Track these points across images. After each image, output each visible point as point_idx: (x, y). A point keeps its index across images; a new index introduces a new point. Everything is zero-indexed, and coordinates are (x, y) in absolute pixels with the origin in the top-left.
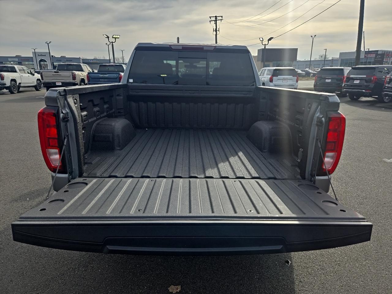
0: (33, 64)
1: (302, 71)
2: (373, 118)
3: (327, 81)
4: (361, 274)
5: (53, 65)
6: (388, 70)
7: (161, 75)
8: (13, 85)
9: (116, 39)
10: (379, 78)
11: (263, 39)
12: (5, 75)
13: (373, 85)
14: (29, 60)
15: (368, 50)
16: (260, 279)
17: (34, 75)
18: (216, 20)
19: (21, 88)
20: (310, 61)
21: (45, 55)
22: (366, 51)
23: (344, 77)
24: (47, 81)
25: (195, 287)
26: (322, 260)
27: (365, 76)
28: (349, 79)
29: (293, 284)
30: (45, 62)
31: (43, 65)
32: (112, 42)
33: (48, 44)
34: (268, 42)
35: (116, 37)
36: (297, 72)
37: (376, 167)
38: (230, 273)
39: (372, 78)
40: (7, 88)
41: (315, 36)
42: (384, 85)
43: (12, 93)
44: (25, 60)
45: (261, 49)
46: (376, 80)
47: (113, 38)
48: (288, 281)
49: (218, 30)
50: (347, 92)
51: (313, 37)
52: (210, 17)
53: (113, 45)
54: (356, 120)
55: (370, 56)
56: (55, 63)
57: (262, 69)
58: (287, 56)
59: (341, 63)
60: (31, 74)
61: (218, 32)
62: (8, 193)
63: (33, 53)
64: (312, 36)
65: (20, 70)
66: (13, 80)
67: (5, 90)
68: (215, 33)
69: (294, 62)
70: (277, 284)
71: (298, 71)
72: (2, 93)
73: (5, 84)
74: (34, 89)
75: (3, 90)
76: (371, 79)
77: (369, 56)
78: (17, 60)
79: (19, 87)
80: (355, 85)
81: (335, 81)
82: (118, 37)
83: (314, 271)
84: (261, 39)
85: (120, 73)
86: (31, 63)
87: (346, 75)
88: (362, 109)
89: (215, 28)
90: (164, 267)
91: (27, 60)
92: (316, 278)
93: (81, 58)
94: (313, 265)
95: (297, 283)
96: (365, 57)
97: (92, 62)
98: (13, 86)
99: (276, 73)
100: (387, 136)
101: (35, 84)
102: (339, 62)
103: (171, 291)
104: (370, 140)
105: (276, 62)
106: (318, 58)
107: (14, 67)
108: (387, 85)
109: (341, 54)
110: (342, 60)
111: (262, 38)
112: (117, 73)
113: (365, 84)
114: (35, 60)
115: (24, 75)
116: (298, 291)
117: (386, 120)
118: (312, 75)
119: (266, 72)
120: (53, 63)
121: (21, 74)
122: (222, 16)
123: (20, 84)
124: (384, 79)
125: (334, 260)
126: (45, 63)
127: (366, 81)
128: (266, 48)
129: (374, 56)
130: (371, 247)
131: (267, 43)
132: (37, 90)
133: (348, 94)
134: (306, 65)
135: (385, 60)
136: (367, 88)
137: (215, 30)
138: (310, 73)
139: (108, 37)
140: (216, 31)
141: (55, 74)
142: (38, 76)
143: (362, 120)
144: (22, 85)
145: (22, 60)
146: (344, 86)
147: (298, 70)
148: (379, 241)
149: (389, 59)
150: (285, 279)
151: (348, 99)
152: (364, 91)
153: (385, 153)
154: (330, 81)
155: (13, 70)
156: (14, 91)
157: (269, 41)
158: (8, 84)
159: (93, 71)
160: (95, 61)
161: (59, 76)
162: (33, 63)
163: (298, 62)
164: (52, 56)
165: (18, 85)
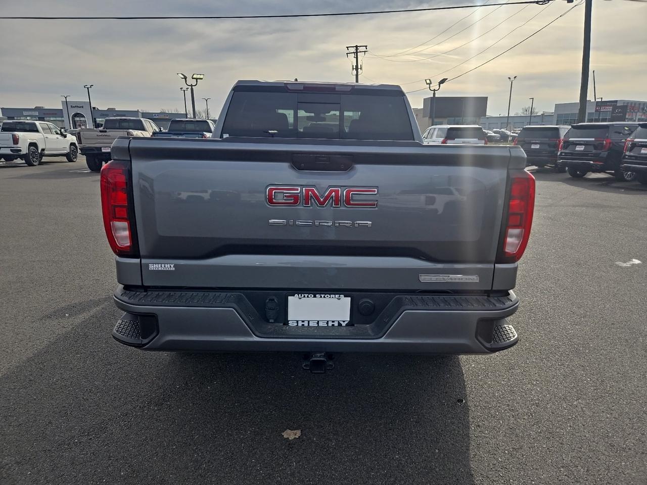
0: (63, 121)
1: (495, 132)
2: (605, 204)
3: (533, 147)
4: (570, 417)
5: (95, 122)
6: (629, 130)
7: (270, 131)
8: (33, 152)
9: (198, 80)
10: (616, 143)
11: (432, 81)
12: (20, 136)
13: (606, 153)
14: (56, 114)
15: (600, 100)
16: (419, 422)
17: (65, 136)
18: (357, 52)
19: (43, 158)
20: (508, 117)
21: (83, 107)
22: (597, 102)
23: (560, 141)
24: (87, 145)
25: (322, 432)
26: (512, 398)
27: (593, 139)
28: (567, 144)
29: (467, 429)
30: (82, 117)
31: (79, 122)
32: (192, 86)
33: (88, 88)
34: (439, 86)
35: (198, 76)
36: (486, 134)
37: (604, 274)
38: (374, 415)
39: (605, 142)
40: (22, 157)
41: (515, 77)
42: (622, 153)
43: (30, 164)
44: (50, 114)
45: (429, 98)
46: (611, 145)
47: (193, 78)
48: (460, 425)
49: (359, 67)
50: (564, 164)
51: (512, 79)
52: (347, 47)
53: (192, 90)
54: (579, 206)
55: (605, 110)
56: (97, 120)
57: (430, 128)
58: (470, 109)
59: (557, 120)
60: (62, 134)
61: (359, 70)
62: (37, 306)
63: (62, 103)
64: (509, 78)
65: (43, 129)
66: (33, 145)
67: (19, 161)
68: (355, 72)
69: (481, 119)
70: (444, 429)
71: (488, 133)
72: (13, 165)
73: (20, 150)
74: (65, 159)
75: (15, 160)
76: (603, 143)
77: (603, 110)
78: (37, 113)
79: (42, 155)
80: (578, 154)
81: (546, 147)
82: (202, 77)
83: (499, 413)
84: (428, 82)
85: (205, 133)
86: (60, 119)
87: (562, 137)
88: (589, 191)
89: (355, 64)
90: (276, 406)
91: (53, 114)
92: (501, 422)
93: (140, 111)
94: (498, 405)
95: (473, 428)
96: (596, 111)
97: (157, 117)
98: (32, 154)
99: (451, 134)
100: (626, 229)
101: (67, 151)
102: (555, 119)
103: (287, 437)
104: (599, 236)
105: (453, 119)
106: (520, 113)
107: (35, 124)
108: (628, 153)
109: (557, 106)
110: (559, 116)
111: (430, 80)
112: (199, 133)
113: (594, 151)
114: (65, 115)
115: (50, 136)
116: (474, 438)
117: (626, 206)
118: (510, 139)
119: (436, 133)
120: (95, 119)
121: (46, 135)
122: (366, 46)
123: (43, 150)
124: (623, 144)
125: (529, 399)
126: (82, 119)
127: (596, 147)
128: (436, 96)
129: (611, 110)
130: (588, 383)
131: (437, 88)
132: (70, 160)
133: (567, 168)
134: (501, 123)
135: (629, 116)
136: (596, 157)
137: (354, 67)
138: (508, 136)
139: (185, 78)
140: (357, 69)
141: (101, 134)
142: (72, 138)
143: (587, 206)
144: (46, 152)
145: (44, 114)
146: (561, 154)
147: (488, 131)
148: (600, 374)
149: (634, 114)
150: (456, 422)
151: (568, 176)
152: (592, 162)
153: (620, 254)
154: (538, 147)
155: (33, 129)
156: (34, 162)
157: (441, 85)
158: (24, 151)
159: (161, 130)
160: (162, 117)
161: (107, 137)
162: (63, 119)
163: (488, 118)
164: (94, 108)
165: (40, 152)
